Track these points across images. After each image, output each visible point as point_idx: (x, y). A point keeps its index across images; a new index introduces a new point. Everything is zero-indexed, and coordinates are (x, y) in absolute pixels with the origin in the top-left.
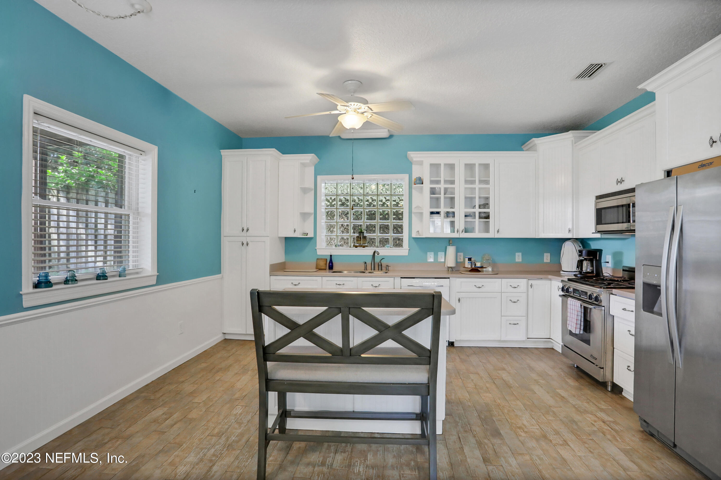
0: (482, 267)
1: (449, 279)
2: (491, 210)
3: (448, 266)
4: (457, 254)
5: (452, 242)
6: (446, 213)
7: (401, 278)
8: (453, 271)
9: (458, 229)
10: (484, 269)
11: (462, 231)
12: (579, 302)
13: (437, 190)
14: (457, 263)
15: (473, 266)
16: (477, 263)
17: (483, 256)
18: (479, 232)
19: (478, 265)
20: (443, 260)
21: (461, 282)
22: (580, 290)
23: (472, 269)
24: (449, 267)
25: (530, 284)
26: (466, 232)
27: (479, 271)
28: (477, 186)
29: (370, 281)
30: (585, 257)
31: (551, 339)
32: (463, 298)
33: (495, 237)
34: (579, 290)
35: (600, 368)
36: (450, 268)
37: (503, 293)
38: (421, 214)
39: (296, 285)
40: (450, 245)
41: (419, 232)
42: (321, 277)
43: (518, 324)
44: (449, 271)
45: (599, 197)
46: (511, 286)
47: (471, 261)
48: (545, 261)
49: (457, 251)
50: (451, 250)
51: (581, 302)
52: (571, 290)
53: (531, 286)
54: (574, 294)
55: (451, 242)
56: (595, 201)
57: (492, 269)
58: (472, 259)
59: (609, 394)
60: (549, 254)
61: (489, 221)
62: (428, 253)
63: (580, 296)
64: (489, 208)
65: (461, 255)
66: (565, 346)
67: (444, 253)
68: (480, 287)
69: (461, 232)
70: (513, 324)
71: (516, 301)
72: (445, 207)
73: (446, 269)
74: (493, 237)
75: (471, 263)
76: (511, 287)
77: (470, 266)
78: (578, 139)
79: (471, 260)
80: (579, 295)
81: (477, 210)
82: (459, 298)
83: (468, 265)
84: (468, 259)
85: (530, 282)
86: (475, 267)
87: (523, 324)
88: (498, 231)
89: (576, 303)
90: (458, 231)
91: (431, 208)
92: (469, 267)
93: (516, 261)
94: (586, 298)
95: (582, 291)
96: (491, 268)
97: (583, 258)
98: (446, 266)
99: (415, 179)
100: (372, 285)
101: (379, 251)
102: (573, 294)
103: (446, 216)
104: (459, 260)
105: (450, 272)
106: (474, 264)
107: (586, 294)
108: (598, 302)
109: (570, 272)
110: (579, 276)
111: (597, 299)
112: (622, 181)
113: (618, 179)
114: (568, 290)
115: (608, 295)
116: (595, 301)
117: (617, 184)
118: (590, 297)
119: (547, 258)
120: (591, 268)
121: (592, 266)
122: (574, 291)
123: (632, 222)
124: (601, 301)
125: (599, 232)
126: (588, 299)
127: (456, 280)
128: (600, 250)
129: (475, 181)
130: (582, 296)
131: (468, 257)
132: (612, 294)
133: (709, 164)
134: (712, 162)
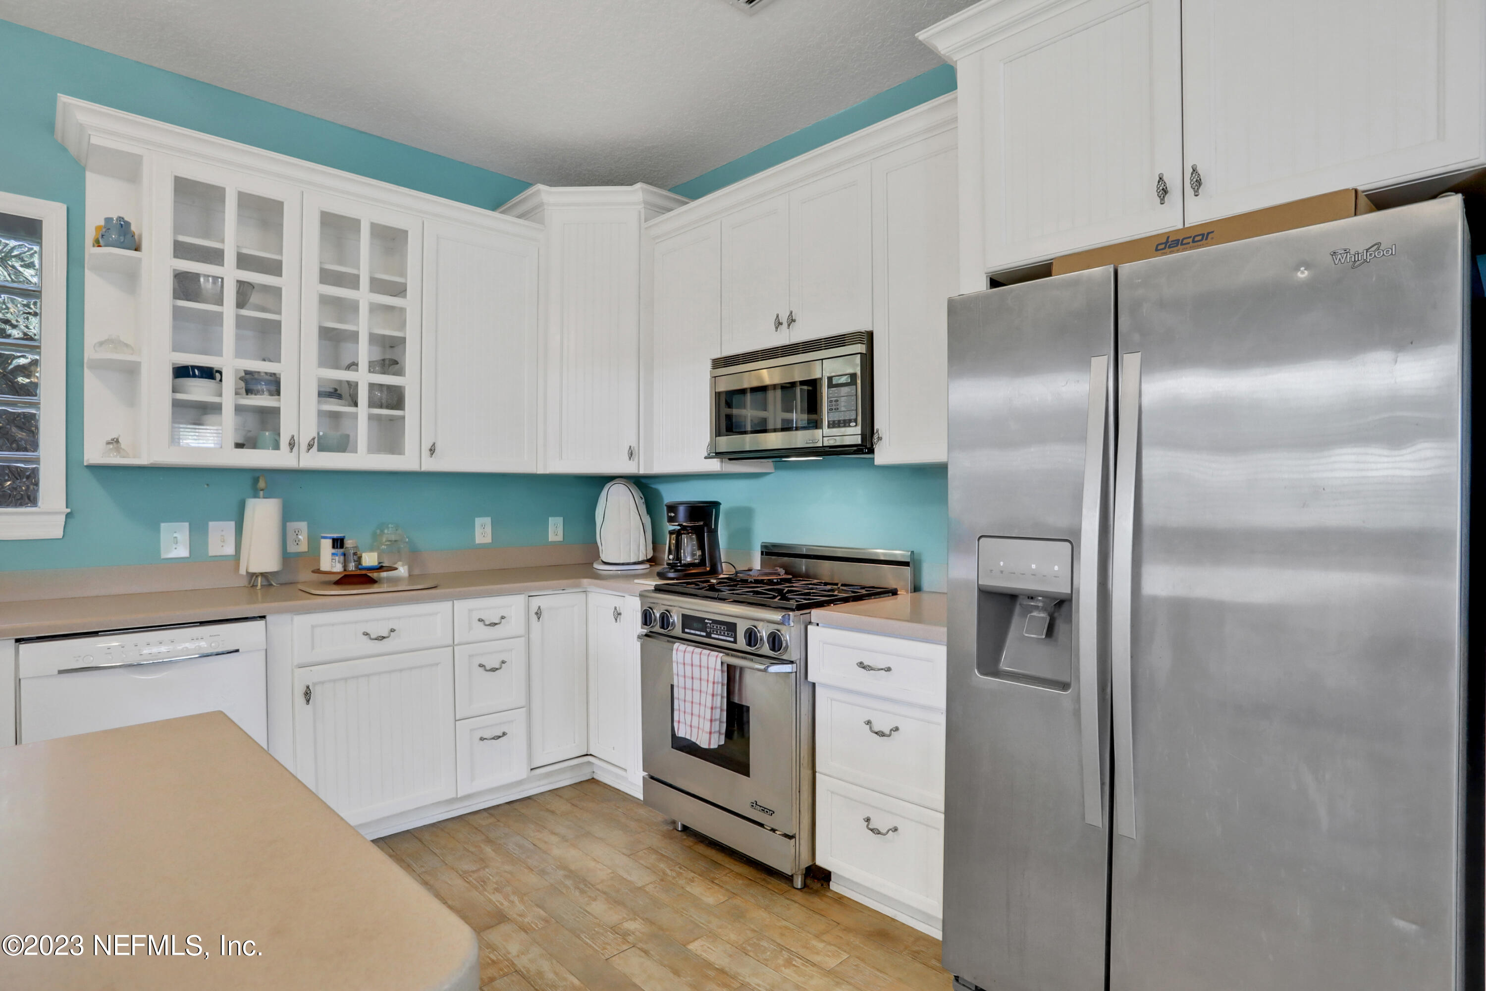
0: (380, 568)
1: (262, 623)
2: (407, 381)
3: (252, 570)
4: (286, 524)
5: (266, 483)
6: (241, 379)
7: (19, 640)
8: (271, 585)
9: (293, 437)
10: (384, 574)
11: (310, 446)
12: (717, 657)
13: (207, 285)
14: (287, 558)
15: (352, 566)
16: (364, 555)
17: (378, 531)
18: (371, 450)
19: (370, 559)
20: (230, 550)
21: (313, 627)
22: (708, 619)
23: (346, 576)
24: (252, 576)
25: (534, 609)
26: (321, 449)
27: (372, 581)
28: (365, 296)
30: (684, 524)
31: (591, 755)
32: (322, 683)
33: (424, 469)
34: (706, 619)
35: (786, 836)
36: (260, 579)
37: (459, 644)
38: (131, 371)
40: (256, 496)
41: (117, 441)
43: (504, 734)
44: (254, 586)
45: (721, 363)
46: (480, 620)
47: (342, 550)
48: (552, 538)
49: (287, 516)
50: (263, 512)
51: (721, 654)
52: (676, 618)
53: (538, 614)
54: (687, 630)
55: (262, 484)
56: (710, 371)
57: (410, 570)
58: (349, 543)
59: (799, 896)
60: (560, 520)
61: (403, 418)
62: (163, 525)
63: (708, 636)
64: (400, 373)
65: (301, 530)
66: (652, 778)
67: (233, 522)
68: (384, 638)
69: (304, 446)
70: (493, 738)
71: (497, 667)
72: (239, 353)
73: (244, 582)
74: (415, 467)
75: (344, 555)
76: (481, 624)
77: (339, 568)
78: (654, 213)
79: (342, 546)
80: (704, 634)
81: (363, 378)
82: (308, 687)
83: (330, 562)
84: (330, 541)
85: (536, 603)
86: (357, 567)
87: (517, 731)
88: (432, 450)
89: (704, 658)
90: (292, 445)
91: (176, 348)
92: (335, 570)
93: (477, 542)
94: (732, 639)
95: (715, 622)
96: (406, 567)
97: (678, 525)
98: (243, 571)
99: (98, 228)
102: (683, 632)
103: (244, 391)
104: (292, 548)
105: (259, 592)
106: (356, 558)
107: (731, 628)
108: (779, 650)
109: (623, 564)
110: (671, 575)
111: (775, 641)
112: (791, 321)
113: (778, 316)
114: (665, 620)
115: (803, 627)
116: (766, 649)
117: (777, 328)
118: (751, 637)
119: (555, 530)
120: (699, 553)
121: (701, 547)
122: (688, 621)
123: (829, 427)
124: (787, 647)
125: (719, 455)
126: (742, 643)
127: (292, 620)
128: (716, 504)
129: (357, 278)
130: (717, 636)
131: (332, 535)
132: (810, 623)
133: (1197, 239)
134: (1210, 236)
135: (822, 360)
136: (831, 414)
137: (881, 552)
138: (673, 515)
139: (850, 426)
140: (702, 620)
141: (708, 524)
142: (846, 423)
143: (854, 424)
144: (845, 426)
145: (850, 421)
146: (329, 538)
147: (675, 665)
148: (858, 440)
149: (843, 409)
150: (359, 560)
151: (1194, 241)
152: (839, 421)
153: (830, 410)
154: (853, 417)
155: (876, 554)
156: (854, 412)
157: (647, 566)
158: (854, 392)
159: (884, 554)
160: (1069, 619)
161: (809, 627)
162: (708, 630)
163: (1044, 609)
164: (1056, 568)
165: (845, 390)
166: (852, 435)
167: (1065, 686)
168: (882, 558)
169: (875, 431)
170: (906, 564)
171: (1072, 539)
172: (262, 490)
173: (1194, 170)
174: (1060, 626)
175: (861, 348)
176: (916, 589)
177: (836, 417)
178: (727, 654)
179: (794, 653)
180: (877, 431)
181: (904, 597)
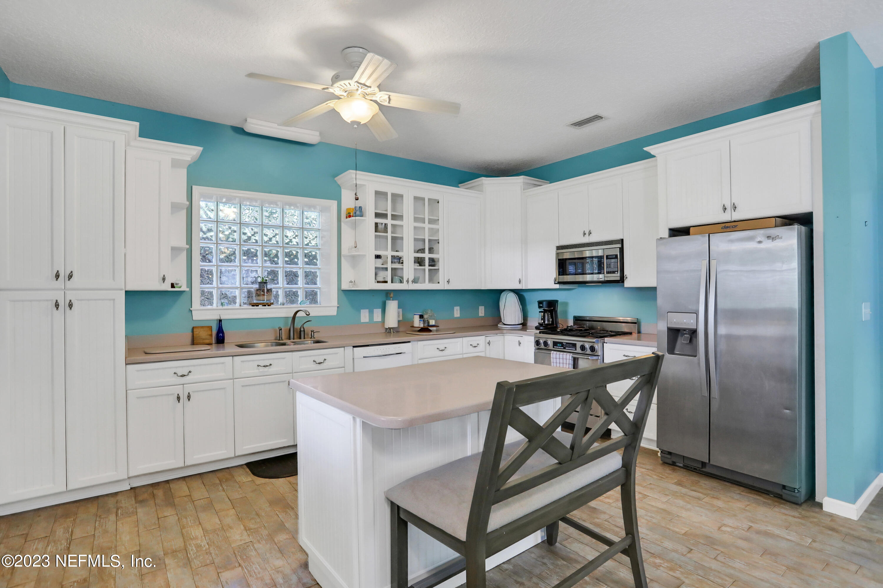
0: (434, 326)
1: (410, 343)
2: (441, 256)
4: (401, 310)
6: (393, 259)
7: (354, 347)
9: (407, 278)
12: (570, 355)
14: (400, 322)
15: (425, 325)
16: (431, 321)
18: (429, 282)
20: (380, 320)
22: (565, 343)
23: (422, 329)
24: (389, 329)
25: (487, 341)
26: (416, 282)
27: (431, 331)
28: (427, 226)
29: (310, 356)
33: (445, 289)
36: (391, 330)
37: (464, 354)
38: (358, 258)
39: (185, 375)
40: (390, 300)
41: (354, 281)
42: (231, 357)
44: (389, 332)
45: (561, 248)
46: (471, 345)
48: (480, 315)
49: (401, 306)
50: (392, 306)
52: (550, 343)
53: (489, 343)
54: (555, 347)
55: (392, 295)
56: (555, 251)
58: (425, 317)
60: (483, 307)
61: (438, 270)
62: (361, 310)
63: (564, 348)
64: (438, 254)
67: (380, 310)
68: (443, 350)
69: (411, 281)
72: (392, 249)
73: (384, 331)
74: (442, 288)
75: (424, 321)
77: (421, 325)
78: (527, 186)
79: (423, 318)
80: (563, 348)
81: (427, 256)
83: (418, 323)
85: (488, 339)
86: (427, 325)
88: (448, 282)
89: (564, 356)
90: (407, 281)
91: (376, 249)
93: (455, 316)
94: (574, 349)
95: (567, 343)
97: (543, 309)
98: (386, 327)
100: (314, 361)
101: (309, 311)
105: (393, 334)
106: (427, 322)
107: (574, 345)
108: (594, 352)
109: (514, 325)
110: (541, 328)
111: (592, 349)
112: (590, 233)
113: (584, 231)
114: (546, 343)
115: (602, 344)
116: (589, 351)
117: (584, 236)
118: (583, 348)
119: (482, 311)
120: (551, 320)
121: (552, 317)
122: (555, 344)
123: (607, 273)
124: (597, 351)
125: (559, 283)
126: (579, 350)
127: (417, 343)
128: (557, 301)
129: (424, 219)
130: (568, 348)
131: (419, 314)
132: (604, 343)
133: (734, 227)
134: (737, 226)
135: (604, 249)
136: (607, 269)
137: (621, 319)
138: (541, 305)
139: (615, 273)
140: (561, 343)
141: (554, 309)
142: (614, 272)
143: (617, 273)
144: (613, 273)
145: (615, 271)
146: (418, 315)
147: (552, 359)
148: (618, 279)
149: (612, 267)
150: (429, 323)
151: (732, 227)
152: (611, 272)
153: (607, 267)
154: (616, 270)
155: (620, 319)
156: (617, 268)
157: (521, 326)
158: (616, 261)
159: (623, 319)
160: (696, 337)
161: (604, 344)
162: (564, 346)
163: (688, 334)
164: (692, 321)
165: (613, 260)
166: (616, 276)
167: (695, 356)
168: (622, 321)
169: (625, 275)
170: (635, 323)
171: (697, 313)
172: (392, 297)
173: (734, 204)
174: (694, 339)
175: (619, 246)
176: (639, 332)
177: (610, 270)
178: (573, 354)
179: (600, 353)
180: (626, 275)
181: (635, 335)
